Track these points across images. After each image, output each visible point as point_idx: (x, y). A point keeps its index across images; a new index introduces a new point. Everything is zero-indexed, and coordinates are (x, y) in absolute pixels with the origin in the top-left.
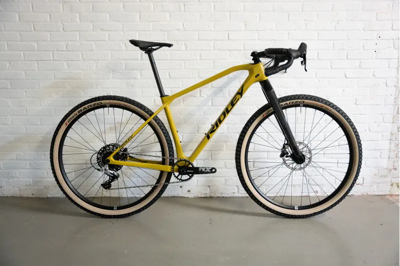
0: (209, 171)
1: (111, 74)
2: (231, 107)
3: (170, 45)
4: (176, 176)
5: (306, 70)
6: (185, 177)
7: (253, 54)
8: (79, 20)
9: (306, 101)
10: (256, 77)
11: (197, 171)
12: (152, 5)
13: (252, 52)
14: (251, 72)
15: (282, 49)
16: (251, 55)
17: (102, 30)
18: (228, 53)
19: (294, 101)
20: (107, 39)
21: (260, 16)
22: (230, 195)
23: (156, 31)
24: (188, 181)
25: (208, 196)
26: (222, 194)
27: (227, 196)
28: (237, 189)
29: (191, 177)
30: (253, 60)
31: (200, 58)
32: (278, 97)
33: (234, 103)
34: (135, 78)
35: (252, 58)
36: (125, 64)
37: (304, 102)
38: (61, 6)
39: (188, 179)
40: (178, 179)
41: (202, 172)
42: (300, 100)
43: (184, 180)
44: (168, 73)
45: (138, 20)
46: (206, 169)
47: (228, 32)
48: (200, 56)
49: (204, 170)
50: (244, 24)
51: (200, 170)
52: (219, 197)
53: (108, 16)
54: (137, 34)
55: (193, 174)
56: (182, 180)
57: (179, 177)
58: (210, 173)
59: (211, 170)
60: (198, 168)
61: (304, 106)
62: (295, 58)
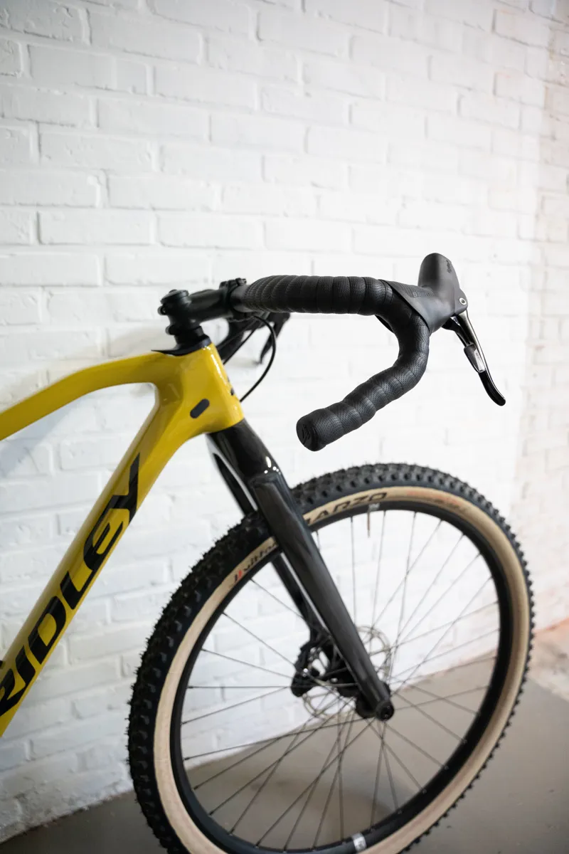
2: (90, 571)
5: (499, 400)
7: (172, 305)
9: (393, 492)
10: (195, 413)
13: (165, 293)
14: (168, 393)
15: (353, 281)
16: (163, 311)
18: (41, 296)
19: (353, 497)
21: (162, 150)
22: (103, 795)
25: (20, 829)
26: (71, 802)
27: (95, 800)
30: (171, 330)
33: (100, 551)
35: (166, 321)
37: (384, 494)
42: (370, 493)
47: (32, 212)
50: (103, 179)
61: (380, 509)
62: (432, 328)
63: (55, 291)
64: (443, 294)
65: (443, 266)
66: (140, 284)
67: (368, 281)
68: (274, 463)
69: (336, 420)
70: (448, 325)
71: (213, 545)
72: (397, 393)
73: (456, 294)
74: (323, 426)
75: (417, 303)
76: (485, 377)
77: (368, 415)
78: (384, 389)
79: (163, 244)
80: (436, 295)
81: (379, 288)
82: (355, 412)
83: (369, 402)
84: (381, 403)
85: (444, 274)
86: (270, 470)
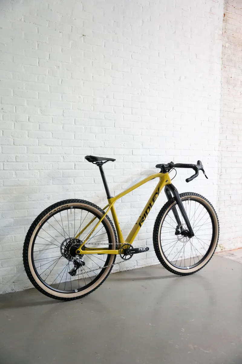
0: (145, 250)
1: (51, 181)
2: (153, 203)
3: (113, 160)
4: (122, 257)
5: (207, 178)
6: (128, 257)
8: (27, 137)
9: (192, 196)
10: (165, 182)
11: (137, 251)
12: (84, 128)
14: (162, 179)
17: (45, 145)
18: (132, 164)
19: (186, 197)
20: (49, 152)
22: (132, 268)
23: (86, 147)
24: (130, 259)
25: (118, 271)
26: (127, 268)
27: (131, 269)
28: (136, 263)
29: (131, 256)
31: (115, 167)
32: (179, 194)
33: (155, 200)
34: (70, 184)
36: (63, 172)
38: (13, 124)
39: (129, 258)
40: (123, 259)
41: (141, 252)
42: (189, 196)
43: (127, 259)
44: (93, 179)
45: (73, 139)
46: (143, 249)
48: (115, 166)
49: (142, 250)
51: (139, 250)
52: (125, 271)
53: (51, 134)
54: (73, 149)
55: (133, 254)
56: (126, 260)
57: (124, 258)
58: (145, 251)
59: (146, 249)
60: (138, 248)
61: (190, 200)
62: (199, 170)
63: (134, 163)
64: (200, 166)
65: (200, 162)
66: (146, 162)
67: (192, 164)
68: (176, 189)
69: (190, 179)
70: (201, 169)
71: (164, 205)
72: (196, 177)
73: (202, 165)
74: (189, 180)
75: (197, 167)
76: (205, 175)
77: (193, 179)
78: (194, 176)
79: (150, 155)
80: (199, 166)
81: (193, 165)
82: (192, 178)
83: (193, 177)
84: (194, 178)
85: (200, 163)
86: (176, 190)
